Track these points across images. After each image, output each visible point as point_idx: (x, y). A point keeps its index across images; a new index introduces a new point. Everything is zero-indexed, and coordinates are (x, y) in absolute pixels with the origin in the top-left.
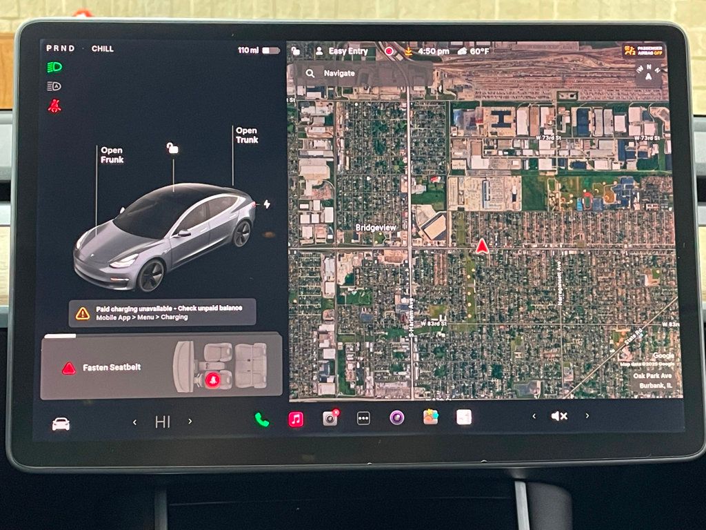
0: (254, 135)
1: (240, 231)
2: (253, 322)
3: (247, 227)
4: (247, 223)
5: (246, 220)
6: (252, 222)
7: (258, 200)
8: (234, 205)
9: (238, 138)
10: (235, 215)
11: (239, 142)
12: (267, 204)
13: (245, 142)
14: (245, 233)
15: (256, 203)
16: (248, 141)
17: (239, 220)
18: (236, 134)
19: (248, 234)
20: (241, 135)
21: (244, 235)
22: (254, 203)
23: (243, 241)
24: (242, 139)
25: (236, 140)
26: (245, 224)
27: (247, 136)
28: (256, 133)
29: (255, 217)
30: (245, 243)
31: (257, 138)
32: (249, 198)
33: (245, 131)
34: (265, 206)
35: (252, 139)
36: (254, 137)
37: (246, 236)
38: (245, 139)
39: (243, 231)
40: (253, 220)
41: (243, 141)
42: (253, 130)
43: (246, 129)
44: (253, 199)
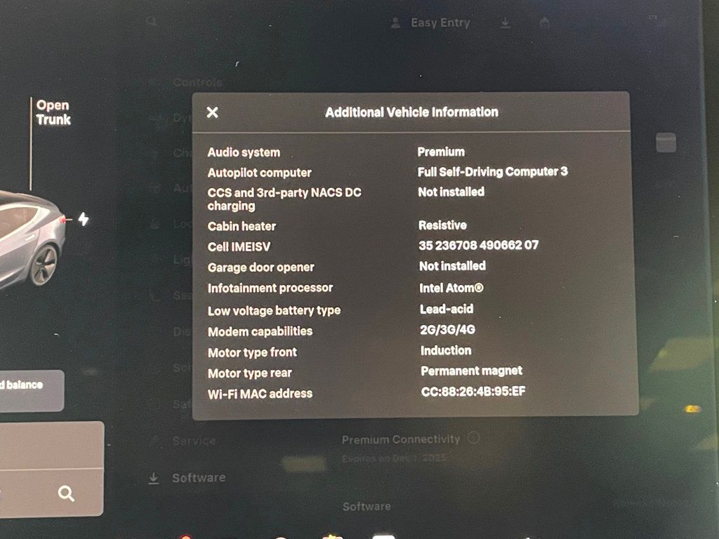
0: (65, 111)
1: (41, 260)
2: (60, 407)
3: (53, 253)
4: (52, 249)
5: (52, 243)
6: (60, 246)
7: (70, 211)
8: (33, 220)
9: (39, 116)
10: (32, 237)
11: (40, 123)
12: (83, 219)
13: (51, 123)
14: (49, 263)
15: (66, 218)
16: (55, 121)
17: (40, 243)
18: (36, 111)
19: (53, 265)
20: (44, 112)
21: (47, 267)
22: (63, 217)
23: (45, 275)
24: (46, 118)
25: (35, 120)
26: (49, 250)
27: (54, 113)
28: (67, 108)
29: (64, 239)
30: (48, 279)
31: (69, 118)
32: (57, 210)
33: (50, 106)
34: (81, 223)
35: (61, 118)
36: (65, 115)
37: (51, 268)
38: (50, 118)
39: (46, 261)
40: (62, 243)
41: (48, 121)
42: (63, 104)
43: (52, 103)
44: (62, 211)
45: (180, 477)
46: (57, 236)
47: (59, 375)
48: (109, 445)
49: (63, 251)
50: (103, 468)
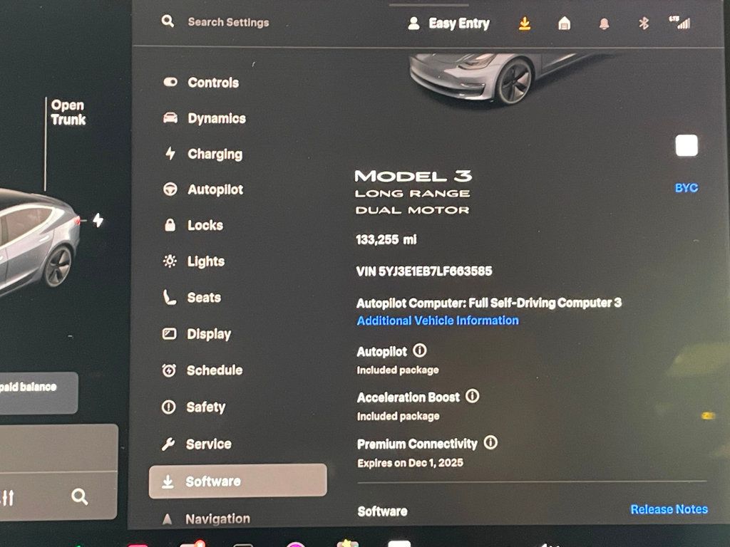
0: (80, 111)
1: (55, 261)
2: (74, 409)
3: (67, 255)
4: (67, 250)
5: (66, 244)
6: (74, 247)
7: (84, 211)
8: (47, 221)
9: (54, 116)
10: (46, 238)
11: (55, 123)
12: (98, 220)
13: (66, 123)
14: (63, 264)
15: (81, 218)
16: (69, 121)
17: (54, 244)
18: (51, 111)
19: (67, 267)
20: (59, 112)
21: (61, 268)
22: (78, 218)
23: (60, 276)
24: (61, 118)
25: (50, 120)
26: (63, 252)
27: (69, 113)
28: (82, 108)
29: (78, 241)
30: (62, 281)
31: (84, 117)
32: (71, 211)
33: (65, 106)
34: (96, 224)
35: (76, 118)
36: (80, 115)
37: (64, 269)
38: (65, 117)
39: (60, 262)
40: (76, 245)
41: (63, 121)
42: (79, 104)
43: (67, 103)
44: (77, 212)
45: (194, 481)
46: (71, 237)
47: (73, 378)
48: (123, 448)
49: (77, 253)
50: (117, 471)
